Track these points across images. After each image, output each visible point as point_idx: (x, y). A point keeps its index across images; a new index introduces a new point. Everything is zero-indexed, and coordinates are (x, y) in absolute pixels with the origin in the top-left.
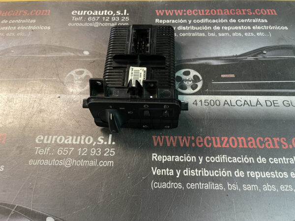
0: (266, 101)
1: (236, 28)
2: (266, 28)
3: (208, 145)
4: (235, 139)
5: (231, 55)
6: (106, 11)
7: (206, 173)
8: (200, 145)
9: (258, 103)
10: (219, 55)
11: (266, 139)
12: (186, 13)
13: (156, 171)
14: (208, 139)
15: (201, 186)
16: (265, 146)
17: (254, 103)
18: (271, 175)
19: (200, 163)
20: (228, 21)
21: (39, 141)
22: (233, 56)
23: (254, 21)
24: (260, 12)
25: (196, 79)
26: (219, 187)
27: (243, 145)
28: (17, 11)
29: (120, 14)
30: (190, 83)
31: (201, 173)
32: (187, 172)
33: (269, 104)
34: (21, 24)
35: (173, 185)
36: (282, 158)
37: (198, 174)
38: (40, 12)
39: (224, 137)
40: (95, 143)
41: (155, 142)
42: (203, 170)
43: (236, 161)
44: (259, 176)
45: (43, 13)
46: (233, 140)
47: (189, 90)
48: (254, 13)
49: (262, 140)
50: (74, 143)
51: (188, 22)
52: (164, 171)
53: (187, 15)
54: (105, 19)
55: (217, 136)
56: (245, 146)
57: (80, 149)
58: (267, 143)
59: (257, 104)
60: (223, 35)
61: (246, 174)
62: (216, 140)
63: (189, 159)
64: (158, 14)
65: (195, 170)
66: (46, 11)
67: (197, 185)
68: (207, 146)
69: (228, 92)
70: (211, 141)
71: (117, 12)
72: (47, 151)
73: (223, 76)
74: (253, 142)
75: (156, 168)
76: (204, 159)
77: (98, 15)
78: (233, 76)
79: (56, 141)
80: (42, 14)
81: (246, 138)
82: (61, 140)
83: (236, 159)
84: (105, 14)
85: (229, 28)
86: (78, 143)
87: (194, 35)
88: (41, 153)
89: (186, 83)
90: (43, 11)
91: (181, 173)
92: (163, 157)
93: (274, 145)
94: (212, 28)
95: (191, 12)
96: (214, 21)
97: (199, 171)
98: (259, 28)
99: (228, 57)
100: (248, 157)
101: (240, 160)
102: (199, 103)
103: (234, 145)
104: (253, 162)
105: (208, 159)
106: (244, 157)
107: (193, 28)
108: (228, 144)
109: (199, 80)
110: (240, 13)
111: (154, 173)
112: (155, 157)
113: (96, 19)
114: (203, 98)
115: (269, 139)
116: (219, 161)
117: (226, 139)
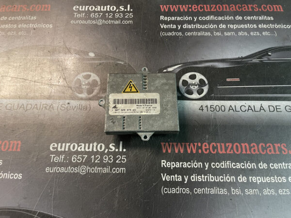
0: (269, 106)
1: (242, 26)
2: (272, 26)
3: (214, 151)
4: (238, 145)
5: (237, 57)
6: (109, 6)
7: (211, 178)
8: (206, 151)
9: (262, 108)
10: (225, 57)
11: (268, 145)
12: (191, 8)
13: (165, 178)
14: (213, 145)
15: (207, 190)
16: (266, 152)
17: (258, 109)
18: (271, 180)
19: (206, 169)
20: (234, 18)
21: (53, 148)
22: (239, 58)
23: (260, 18)
24: (266, 8)
25: (202, 82)
26: (223, 191)
27: (246, 151)
28: (16, 6)
29: (123, 9)
30: (196, 87)
31: (207, 178)
32: (194, 178)
33: (272, 109)
34: (22, 22)
35: (181, 190)
36: (282, 164)
37: (204, 179)
38: (40, 7)
39: (228, 143)
40: (107, 150)
41: (163, 148)
42: (209, 176)
43: (239, 167)
44: (260, 181)
45: (43, 8)
46: (237, 146)
47: (195, 96)
48: (260, 10)
49: (264, 146)
50: (87, 150)
51: (193, 19)
52: (173, 177)
53: (192, 11)
54: (109, 15)
55: (222, 143)
56: (248, 152)
57: (93, 156)
58: (269, 149)
59: (260, 110)
60: (229, 34)
61: (248, 180)
62: (221, 146)
63: (196, 165)
64: (162, 10)
65: (201, 176)
66: (46, 6)
67: (203, 190)
68: (212, 152)
69: (232, 97)
70: (217, 148)
71: (121, 7)
72: (61, 158)
73: (228, 80)
74: (256, 148)
75: (166, 174)
76: (210, 165)
77: (101, 11)
78: (238, 80)
79: (69, 148)
80: (43, 10)
81: (249, 144)
82: (74, 148)
83: (239, 165)
84: (108, 10)
85: (235, 27)
86: (90, 150)
87: (199, 34)
88: (56, 160)
89: (192, 87)
90: (43, 6)
91: (189, 179)
92: (172, 163)
93: (275, 151)
94: (218, 26)
95: (196, 7)
96: (220, 18)
97: (206, 177)
98: (265, 26)
99: (233, 59)
100: (251, 163)
101: (243, 166)
102: (205, 109)
103: (238, 151)
104: (255, 168)
105: (213, 165)
106: (247, 163)
107: (198, 26)
108: (232, 150)
109: (205, 85)
110: (247, 10)
111: (164, 179)
112: (164, 164)
113: (99, 15)
114: (209, 103)
115: (271, 145)
116: (224, 167)
117: (230, 145)
